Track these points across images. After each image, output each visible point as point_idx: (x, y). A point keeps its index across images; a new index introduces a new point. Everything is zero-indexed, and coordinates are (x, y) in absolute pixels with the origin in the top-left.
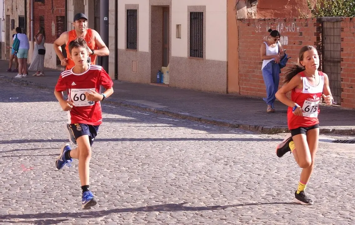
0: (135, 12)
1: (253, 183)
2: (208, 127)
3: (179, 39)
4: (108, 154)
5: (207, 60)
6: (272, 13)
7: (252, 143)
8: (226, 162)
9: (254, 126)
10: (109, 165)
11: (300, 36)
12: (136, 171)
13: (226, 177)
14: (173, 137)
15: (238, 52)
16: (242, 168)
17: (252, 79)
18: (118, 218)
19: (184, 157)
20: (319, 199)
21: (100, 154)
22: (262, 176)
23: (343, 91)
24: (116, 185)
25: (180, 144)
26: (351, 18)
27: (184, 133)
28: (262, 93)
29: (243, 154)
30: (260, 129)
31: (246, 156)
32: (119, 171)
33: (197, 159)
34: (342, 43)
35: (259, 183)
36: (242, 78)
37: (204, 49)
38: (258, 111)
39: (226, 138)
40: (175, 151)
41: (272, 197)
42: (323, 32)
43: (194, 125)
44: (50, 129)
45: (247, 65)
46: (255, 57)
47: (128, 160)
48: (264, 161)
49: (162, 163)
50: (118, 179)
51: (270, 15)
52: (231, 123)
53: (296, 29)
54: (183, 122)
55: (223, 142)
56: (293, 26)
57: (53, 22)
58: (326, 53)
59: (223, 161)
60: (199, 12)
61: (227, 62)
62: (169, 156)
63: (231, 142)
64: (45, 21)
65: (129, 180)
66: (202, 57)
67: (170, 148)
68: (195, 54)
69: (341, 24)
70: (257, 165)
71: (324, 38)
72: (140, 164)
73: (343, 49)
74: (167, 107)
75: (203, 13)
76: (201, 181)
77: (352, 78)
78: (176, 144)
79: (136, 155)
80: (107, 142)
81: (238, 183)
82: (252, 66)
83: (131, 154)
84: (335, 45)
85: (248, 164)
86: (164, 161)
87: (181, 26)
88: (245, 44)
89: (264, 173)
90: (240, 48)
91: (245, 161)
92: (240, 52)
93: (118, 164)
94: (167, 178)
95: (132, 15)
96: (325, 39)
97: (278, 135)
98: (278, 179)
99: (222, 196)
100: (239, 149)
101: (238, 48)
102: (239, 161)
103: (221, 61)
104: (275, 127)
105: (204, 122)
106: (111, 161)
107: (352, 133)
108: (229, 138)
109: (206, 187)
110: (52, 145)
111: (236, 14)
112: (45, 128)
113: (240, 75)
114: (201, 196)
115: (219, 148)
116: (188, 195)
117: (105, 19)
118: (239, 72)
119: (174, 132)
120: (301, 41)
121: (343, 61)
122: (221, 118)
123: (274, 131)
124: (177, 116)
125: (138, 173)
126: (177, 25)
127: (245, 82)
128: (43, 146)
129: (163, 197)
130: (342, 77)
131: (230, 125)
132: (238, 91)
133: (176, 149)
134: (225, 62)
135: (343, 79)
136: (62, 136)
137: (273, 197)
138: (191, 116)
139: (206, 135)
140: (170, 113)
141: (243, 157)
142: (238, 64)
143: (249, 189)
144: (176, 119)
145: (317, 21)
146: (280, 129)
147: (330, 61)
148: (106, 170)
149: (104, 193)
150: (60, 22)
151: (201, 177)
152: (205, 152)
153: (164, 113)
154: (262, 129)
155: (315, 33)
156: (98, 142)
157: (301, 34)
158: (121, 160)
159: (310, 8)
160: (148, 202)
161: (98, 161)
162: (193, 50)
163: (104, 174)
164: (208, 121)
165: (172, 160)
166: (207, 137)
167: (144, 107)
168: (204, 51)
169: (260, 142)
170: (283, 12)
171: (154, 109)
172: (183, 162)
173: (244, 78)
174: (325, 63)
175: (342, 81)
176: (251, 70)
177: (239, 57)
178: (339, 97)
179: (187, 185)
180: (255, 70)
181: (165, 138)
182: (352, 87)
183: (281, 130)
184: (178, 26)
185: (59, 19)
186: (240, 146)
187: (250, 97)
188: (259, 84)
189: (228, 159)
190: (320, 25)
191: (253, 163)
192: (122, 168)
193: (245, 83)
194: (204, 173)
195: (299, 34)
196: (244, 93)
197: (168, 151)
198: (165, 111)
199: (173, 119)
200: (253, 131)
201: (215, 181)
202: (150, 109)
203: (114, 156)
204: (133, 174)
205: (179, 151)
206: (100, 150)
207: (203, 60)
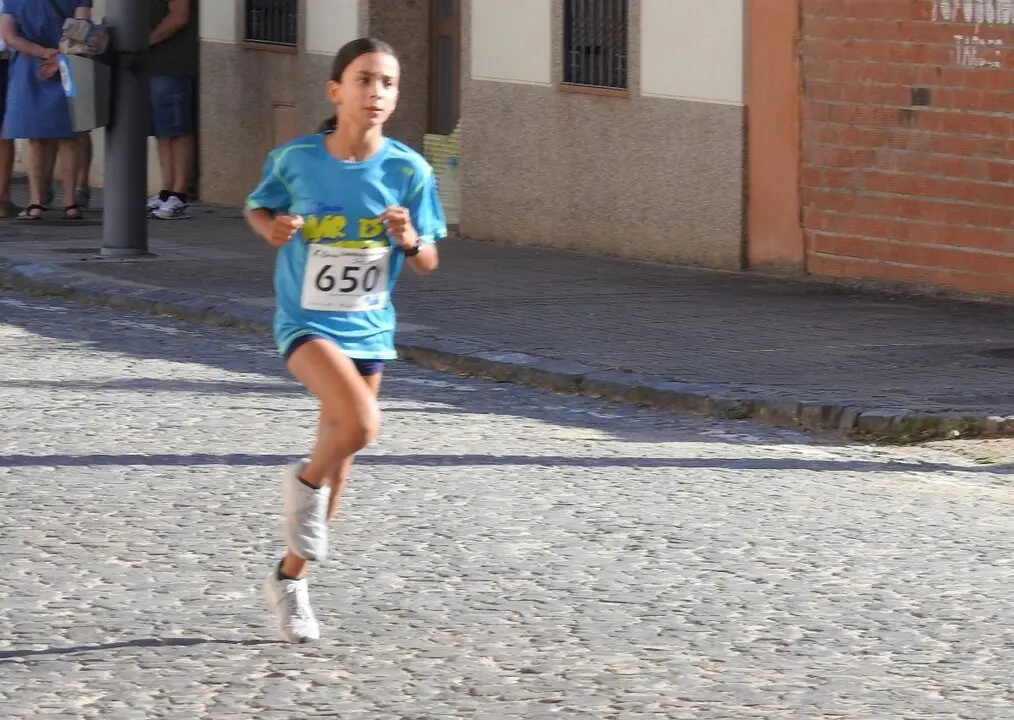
1: (719, 606)
2: (611, 416)
4: (127, 508)
5: (646, 99)
7: (788, 476)
8: (636, 538)
9: (817, 410)
10: (129, 544)
12: (243, 565)
13: (619, 587)
14: (433, 451)
15: (797, 63)
16: (697, 558)
17: (866, 193)
18: (152, 699)
19: (457, 522)
20: (964, 655)
21: (90, 507)
22: (771, 586)
24: (154, 608)
25: (456, 476)
27: (485, 437)
28: (913, 266)
29: (721, 515)
30: (847, 422)
31: (732, 520)
32: (169, 566)
35: (744, 607)
36: (816, 189)
37: (631, 47)
38: (865, 349)
39: (677, 457)
40: (425, 500)
41: (776, 647)
43: (549, 407)
45: (840, 127)
46: (877, 84)
47: (212, 528)
48: (803, 538)
49: (356, 540)
50: (164, 591)
52: (717, 397)
54: (497, 395)
55: (656, 470)
59: (623, 536)
61: (746, 110)
62: (394, 517)
63: (692, 470)
65: (206, 593)
66: (624, 84)
68: (587, 68)
70: (765, 551)
72: (262, 542)
74: (430, 328)
76: (506, 598)
78: (437, 476)
79: (250, 514)
80: (127, 469)
81: (656, 604)
82: (863, 128)
83: (228, 511)
85: (730, 545)
86: (366, 535)
88: (829, 18)
89: (784, 574)
90: (808, 38)
91: (721, 538)
92: (806, 60)
93: (168, 541)
94: (366, 587)
97: (923, 447)
98: (831, 595)
99: (576, 640)
100: (718, 495)
101: (796, 42)
102: (696, 537)
103: (715, 107)
104: (917, 411)
105: (596, 396)
106: (138, 530)
108: (692, 456)
109: (521, 616)
113: (807, 177)
114: (488, 641)
115: (626, 492)
116: (436, 638)
118: (801, 160)
119: (438, 434)
122: (677, 378)
123: (907, 430)
124: (473, 368)
125: (249, 573)
127: (828, 211)
129: (337, 642)
131: (715, 405)
132: (798, 258)
133: (432, 495)
134: (734, 109)
137: (782, 647)
138: (537, 371)
139: (588, 446)
140: (442, 355)
141: (718, 524)
142: (800, 121)
143: (698, 623)
144: (461, 383)
146: (937, 423)
148: (116, 562)
149: (99, 631)
151: (510, 585)
154: (856, 424)
158: (181, 528)
160: (274, 657)
161: (80, 532)
162: (579, 49)
163: (107, 573)
164: (615, 389)
165: (405, 530)
166: (589, 453)
168: (631, 57)
169: (828, 474)
173: (827, 190)
176: (859, 152)
177: (804, 87)
179: (446, 609)
180: (880, 150)
181: (389, 453)
183: (941, 428)
186: (728, 485)
187: (856, 286)
188: (898, 219)
189: (651, 529)
191: (752, 543)
192: (181, 556)
193: (832, 218)
194: (528, 574)
196: (829, 266)
197: (393, 500)
198: (417, 348)
199: (450, 382)
200: (813, 434)
201: (562, 598)
203: (153, 514)
204: (227, 574)
205: (445, 501)
206: (91, 496)
207: (626, 98)
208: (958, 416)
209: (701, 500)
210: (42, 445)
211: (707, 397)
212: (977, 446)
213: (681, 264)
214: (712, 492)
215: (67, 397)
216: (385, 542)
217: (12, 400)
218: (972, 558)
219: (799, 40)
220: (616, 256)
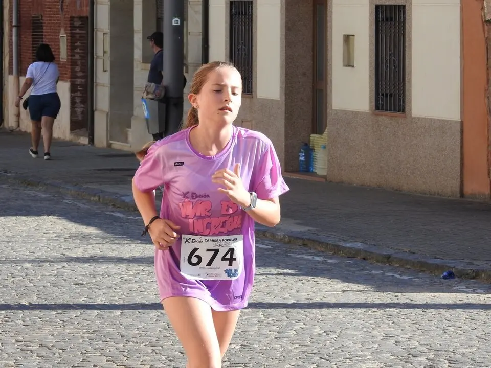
0: (249, 7)
2: (405, 278)
3: (350, 68)
4: (154, 340)
5: (415, 118)
8: (431, 360)
14: (317, 300)
15: (486, 100)
19: (332, 349)
21: (135, 340)
29: (475, 343)
31: (481, 347)
33: (365, 353)
37: (407, 93)
39: (443, 303)
40: (314, 334)
43: (374, 272)
44: (31, 281)
49: (277, 362)
52: (459, 268)
54: (349, 265)
55: (434, 312)
57: (62, 31)
59: (423, 359)
60: (396, 4)
61: (462, 123)
62: (297, 346)
63: (452, 312)
64: (44, 28)
66: (404, 111)
67: (304, 326)
68: (386, 103)
74: (315, 229)
75: (404, 7)
78: (320, 317)
85: (483, 365)
87: (354, 39)
91: (478, 360)
92: (490, 99)
95: (242, 13)
100: (470, 329)
101: (486, 90)
102: (463, 359)
103: (447, 121)
105: (397, 265)
106: (157, 357)
108: (451, 302)
110: (27, 319)
111: (483, 8)
112: (18, 279)
115: (420, 327)
117: (176, 21)
118: (489, 146)
119: (320, 290)
122: (438, 256)
124: (336, 250)
126: (344, 35)
128: (6, 321)
131: (458, 271)
132: (487, 192)
133: (317, 330)
134: (456, 122)
136: (55, 296)
138: (367, 252)
139: (396, 296)
140: (320, 243)
141: (474, 349)
142: (488, 128)
144: (331, 258)
150: (78, 31)
152: (387, 336)
153: (307, 243)
156: (136, 312)
158: (181, 355)
161: (126, 358)
162: (382, 94)
164: (407, 262)
165: (304, 355)
167: (262, 229)
168: (407, 98)
171: (284, 236)
172: (327, 360)
177: (490, 112)
181: (296, 302)
184: (348, 39)
185: (77, 24)
186: (473, 322)
189: (438, 353)
197: (297, 334)
198: (309, 240)
199: (325, 257)
202: (273, 235)
203: (167, 345)
205: (325, 334)
206: (136, 332)
207: (405, 117)
209: (462, 333)
210: (117, 298)
211: (454, 267)
213: (431, 194)
214: (465, 327)
215: (135, 268)
216: (293, 364)
217: (107, 271)
219: (488, 90)
220: (400, 191)
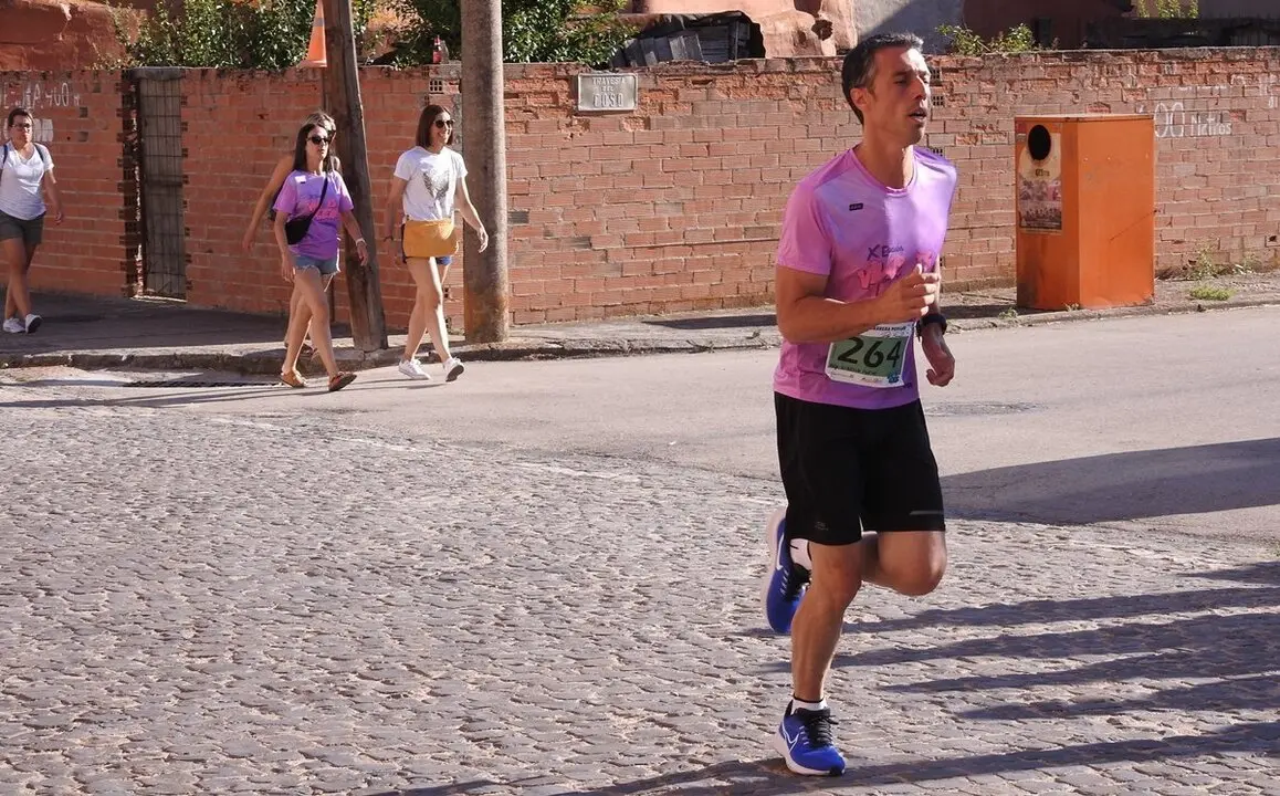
6: (22, 55)
11: (82, 116)
23: (190, 261)
26: (203, 70)
34: (185, 134)
42: (139, 108)
51: (17, 60)
53: (72, 98)
56: (65, 91)
58: (148, 160)
69: (183, 87)
71: (143, 123)
73: (186, 150)
77: (210, 227)
84: (170, 140)
96: (146, 124)
107: (176, 363)
120: (85, 130)
121: (187, 182)
130: (187, 226)
135: (188, 229)
145: (123, 77)
147: (159, 184)
155: (118, 110)
157: (84, 113)
159: (124, 41)
170: (53, 50)
174: (147, 189)
175: (187, 235)
178: (182, 279)
182: (210, 251)
190: (133, 89)
195: (81, 113)
208: (8, 356)
212: (18, 372)
218: (3, 435)
